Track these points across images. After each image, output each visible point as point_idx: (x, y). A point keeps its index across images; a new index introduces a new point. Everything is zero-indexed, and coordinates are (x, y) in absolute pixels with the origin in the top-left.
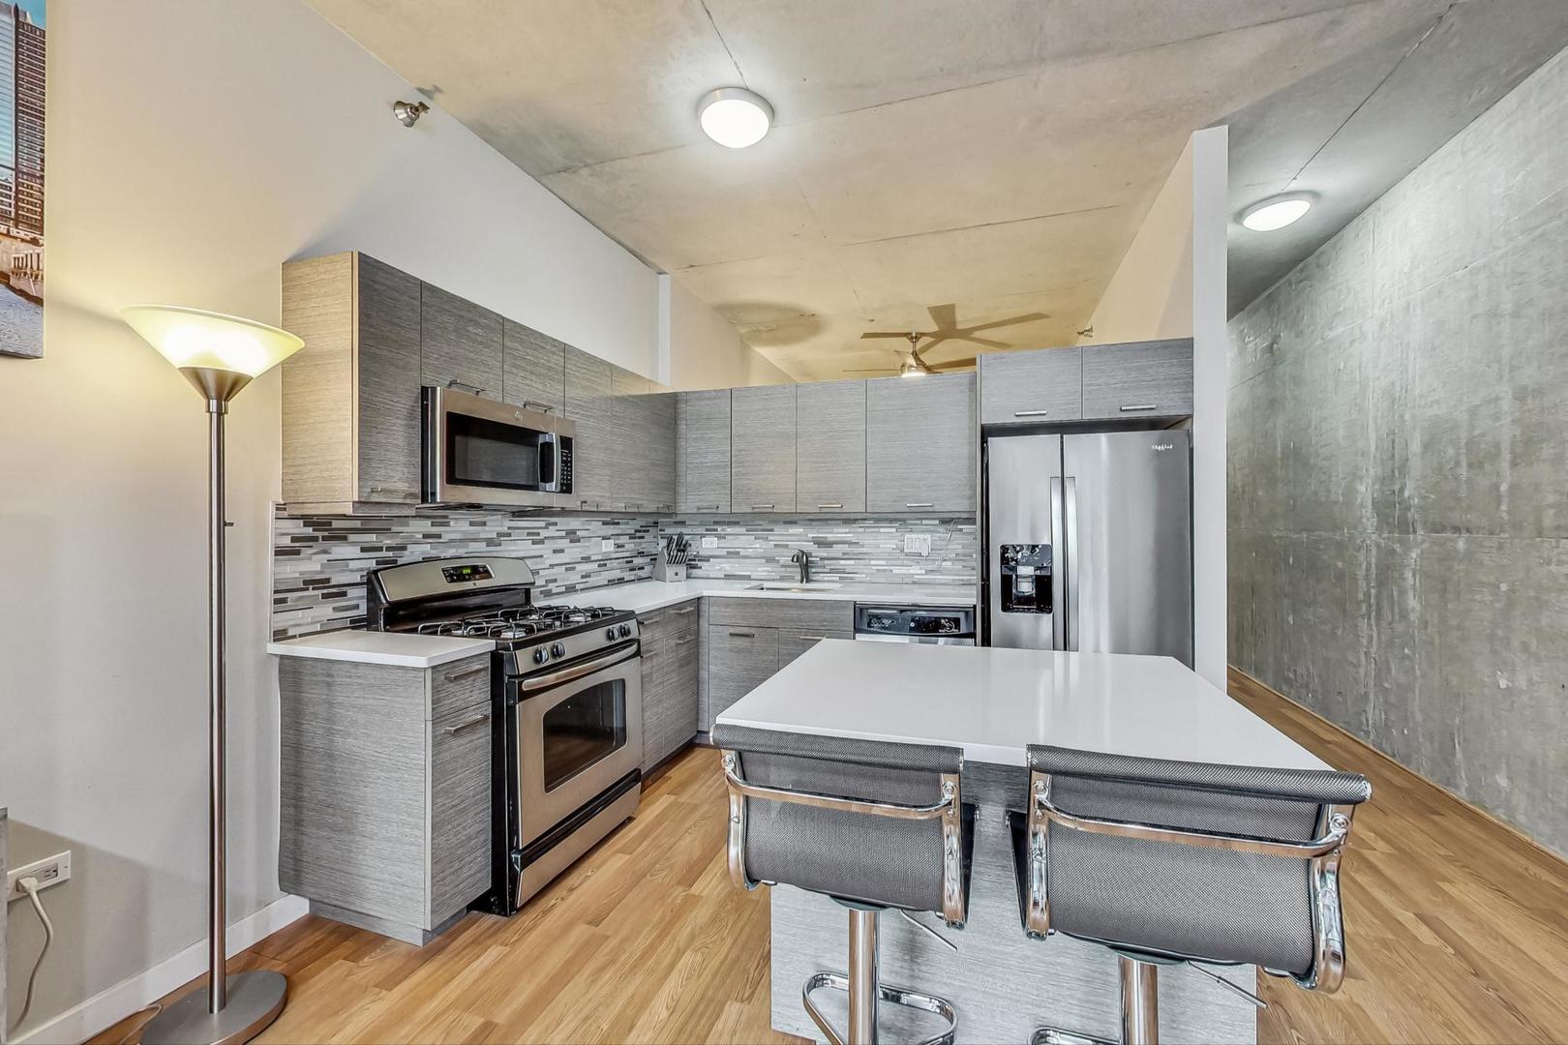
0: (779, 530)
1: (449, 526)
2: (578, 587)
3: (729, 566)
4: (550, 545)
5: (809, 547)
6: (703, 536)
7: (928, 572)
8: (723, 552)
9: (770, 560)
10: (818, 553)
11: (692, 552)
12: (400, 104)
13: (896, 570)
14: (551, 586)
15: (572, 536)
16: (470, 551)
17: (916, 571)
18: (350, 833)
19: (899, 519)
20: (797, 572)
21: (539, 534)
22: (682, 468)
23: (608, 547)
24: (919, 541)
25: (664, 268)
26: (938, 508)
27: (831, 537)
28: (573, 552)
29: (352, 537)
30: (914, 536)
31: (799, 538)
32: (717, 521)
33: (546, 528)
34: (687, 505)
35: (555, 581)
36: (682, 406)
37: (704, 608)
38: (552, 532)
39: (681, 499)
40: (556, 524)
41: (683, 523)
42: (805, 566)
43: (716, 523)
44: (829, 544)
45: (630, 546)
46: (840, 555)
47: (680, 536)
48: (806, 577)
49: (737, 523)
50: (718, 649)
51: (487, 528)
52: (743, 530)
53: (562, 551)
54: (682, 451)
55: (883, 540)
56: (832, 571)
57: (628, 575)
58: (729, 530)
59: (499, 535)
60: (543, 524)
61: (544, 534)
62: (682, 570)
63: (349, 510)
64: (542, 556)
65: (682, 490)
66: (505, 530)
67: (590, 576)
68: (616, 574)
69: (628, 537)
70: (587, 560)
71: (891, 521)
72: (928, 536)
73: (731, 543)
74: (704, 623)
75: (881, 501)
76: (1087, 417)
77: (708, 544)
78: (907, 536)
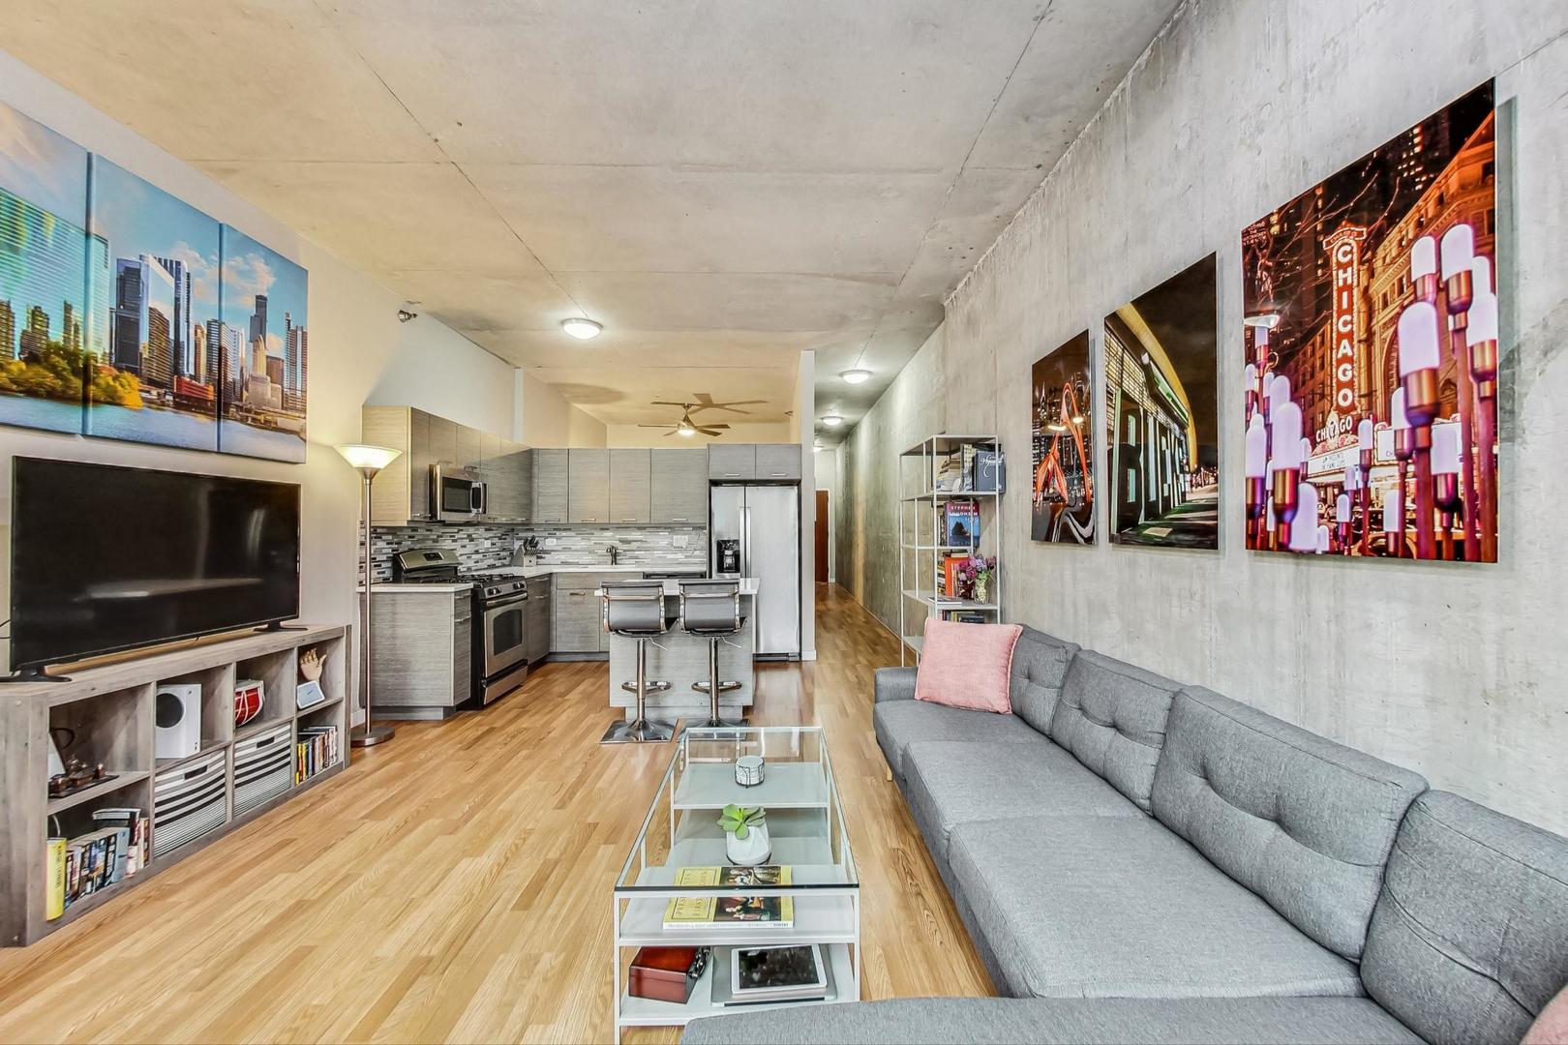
0: (597, 533)
2: (473, 568)
3: (563, 557)
4: (459, 543)
5: (616, 544)
6: (547, 538)
7: (686, 557)
8: (560, 548)
9: (591, 552)
10: (621, 547)
11: (539, 547)
12: (401, 312)
13: (669, 556)
15: (470, 538)
17: (680, 556)
18: (406, 671)
19: (671, 528)
20: (609, 559)
22: (535, 495)
23: (487, 544)
24: (681, 539)
25: (518, 365)
26: (690, 521)
27: (630, 537)
28: (470, 548)
30: (679, 537)
31: (609, 538)
32: (556, 528)
34: (539, 517)
35: (462, 564)
36: (535, 456)
37: (554, 580)
39: (535, 515)
41: (532, 530)
42: (614, 556)
43: (555, 529)
44: (629, 542)
45: (499, 543)
46: (635, 548)
47: (533, 538)
48: (614, 561)
49: (570, 530)
50: (563, 603)
51: (433, 533)
52: (573, 534)
53: (465, 546)
54: (535, 485)
55: (662, 539)
56: (631, 558)
57: (498, 562)
58: (564, 534)
59: (438, 537)
60: (462, 531)
62: (534, 559)
63: (406, 525)
64: (456, 549)
65: (535, 509)
66: (440, 534)
67: (478, 563)
68: (491, 562)
69: (498, 539)
70: (477, 552)
71: (666, 528)
72: (687, 537)
73: (565, 542)
74: (553, 588)
75: (659, 517)
76: (758, 478)
77: (550, 543)
78: (675, 536)
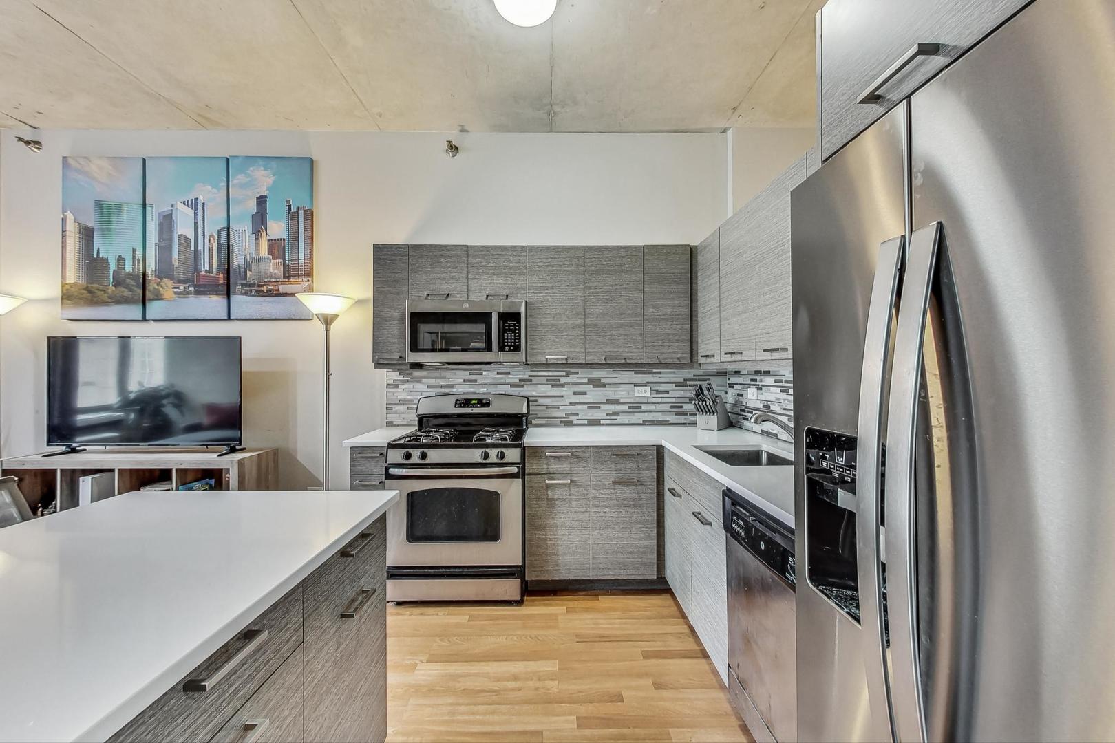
1: (482, 374)
4: (570, 389)
8: (760, 405)
14: (571, 418)
15: (597, 383)
16: (498, 389)
21: (559, 380)
23: (643, 392)
28: (594, 395)
29: (424, 380)
33: (567, 375)
35: (577, 415)
38: (572, 378)
40: (577, 373)
51: (510, 376)
53: (584, 393)
57: (673, 418)
59: (521, 380)
60: (564, 373)
61: (563, 380)
64: (563, 396)
67: (618, 415)
68: (657, 416)
69: (674, 385)
70: (615, 401)
73: (765, 395)
77: (752, 396)
